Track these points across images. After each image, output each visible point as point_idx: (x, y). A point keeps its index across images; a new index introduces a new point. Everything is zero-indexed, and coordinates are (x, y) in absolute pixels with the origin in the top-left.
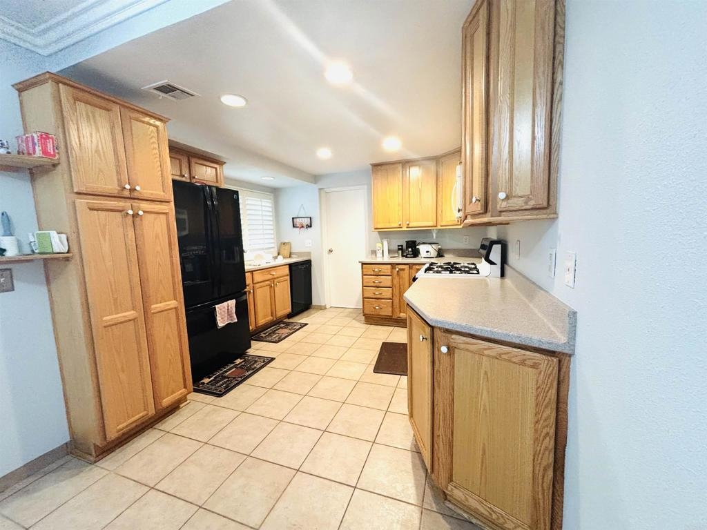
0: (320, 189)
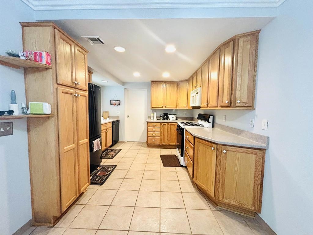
0: (125, 88)
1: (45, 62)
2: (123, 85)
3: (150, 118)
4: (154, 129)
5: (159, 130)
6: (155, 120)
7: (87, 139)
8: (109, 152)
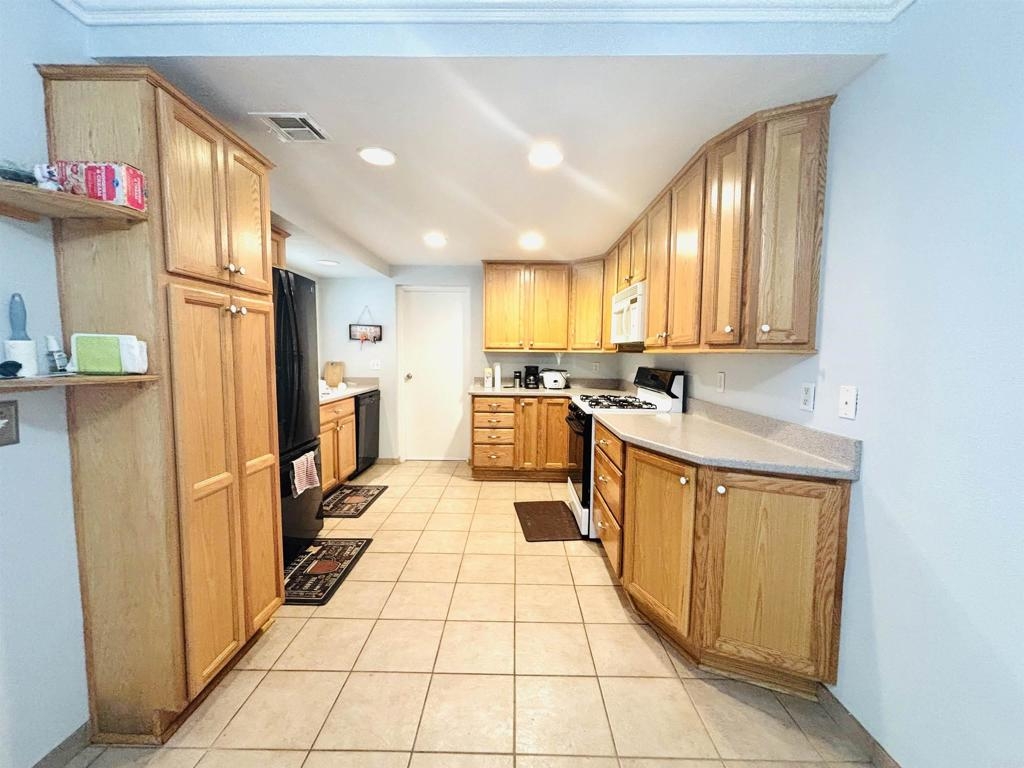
0: (397, 286)
1: (126, 198)
2: (391, 276)
3: (481, 381)
4: (495, 418)
5: (511, 423)
6: (499, 390)
7: (270, 455)
8: (348, 495)
